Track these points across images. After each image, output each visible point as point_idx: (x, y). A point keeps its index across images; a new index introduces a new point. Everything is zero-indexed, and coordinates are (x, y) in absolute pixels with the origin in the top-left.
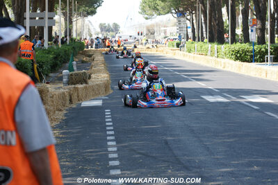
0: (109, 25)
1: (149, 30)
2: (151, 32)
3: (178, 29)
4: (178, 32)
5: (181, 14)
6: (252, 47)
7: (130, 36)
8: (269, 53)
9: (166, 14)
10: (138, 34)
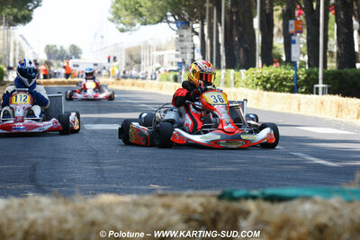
0: (62, 47)
1: (131, 57)
2: (135, 58)
3: (177, 50)
4: (177, 56)
5: (184, 24)
6: (293, 72)
7: (95, 65)
8: (321, 81)
9: (157, 22)
10: (109, 59)
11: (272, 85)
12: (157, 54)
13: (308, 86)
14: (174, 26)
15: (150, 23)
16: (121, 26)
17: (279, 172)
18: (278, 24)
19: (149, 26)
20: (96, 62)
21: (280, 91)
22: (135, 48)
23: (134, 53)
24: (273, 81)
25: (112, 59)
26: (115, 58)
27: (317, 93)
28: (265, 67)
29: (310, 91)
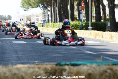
0: (5, 16)
1: (28, 19)
2: (29, 19)
3: (43, 16)
4: (43, 18)
5: (45, 8)
6: (81, 23)
7: (16, 22)
8: (90, 26)
9: (36, 7)
10: (21, 20)
11: (74, 27)
12: (36, 18)
13: (86, 28)
14: (42, 8)
15: (34, 8)
16: (25, 9)
17: (76, 56)
18: (76, 7)
19: (33, 8)
20: (16, 21)
21: (77, 29)
22: (29, 16)
23: (29, 18)
24: (75, 26)
25: (22, 20)
26: (23, 19)
27: (89, 30)
28: (72, 22)
29: (86, 29)
